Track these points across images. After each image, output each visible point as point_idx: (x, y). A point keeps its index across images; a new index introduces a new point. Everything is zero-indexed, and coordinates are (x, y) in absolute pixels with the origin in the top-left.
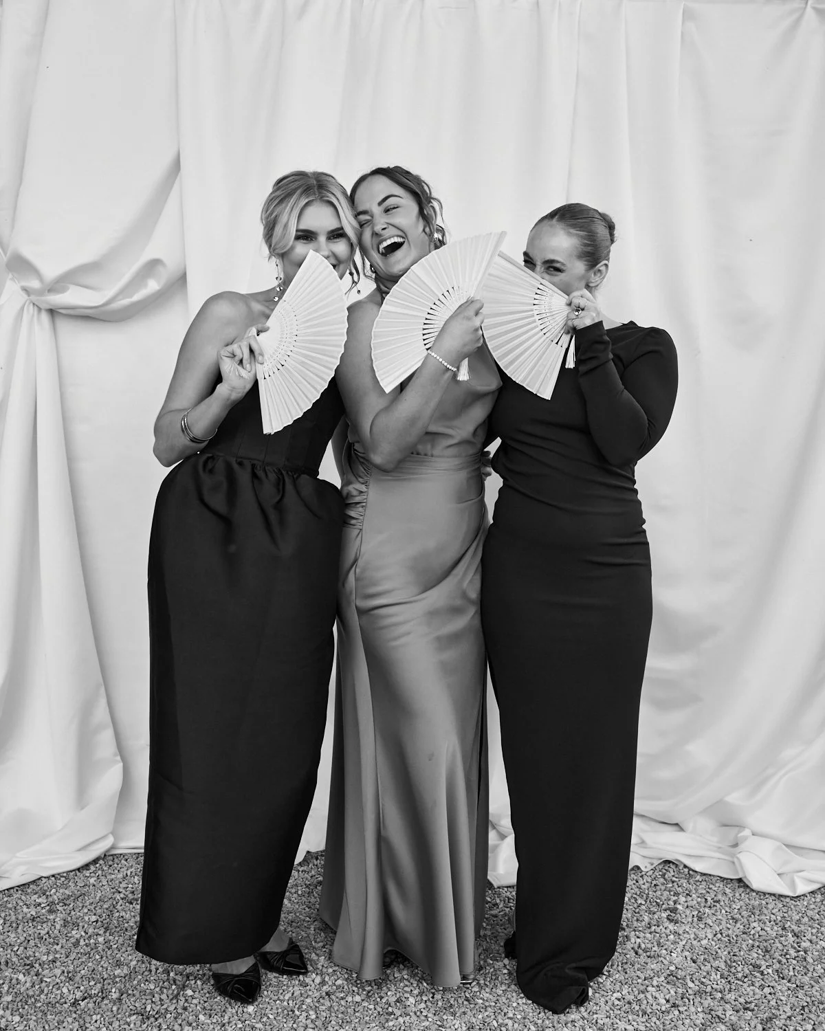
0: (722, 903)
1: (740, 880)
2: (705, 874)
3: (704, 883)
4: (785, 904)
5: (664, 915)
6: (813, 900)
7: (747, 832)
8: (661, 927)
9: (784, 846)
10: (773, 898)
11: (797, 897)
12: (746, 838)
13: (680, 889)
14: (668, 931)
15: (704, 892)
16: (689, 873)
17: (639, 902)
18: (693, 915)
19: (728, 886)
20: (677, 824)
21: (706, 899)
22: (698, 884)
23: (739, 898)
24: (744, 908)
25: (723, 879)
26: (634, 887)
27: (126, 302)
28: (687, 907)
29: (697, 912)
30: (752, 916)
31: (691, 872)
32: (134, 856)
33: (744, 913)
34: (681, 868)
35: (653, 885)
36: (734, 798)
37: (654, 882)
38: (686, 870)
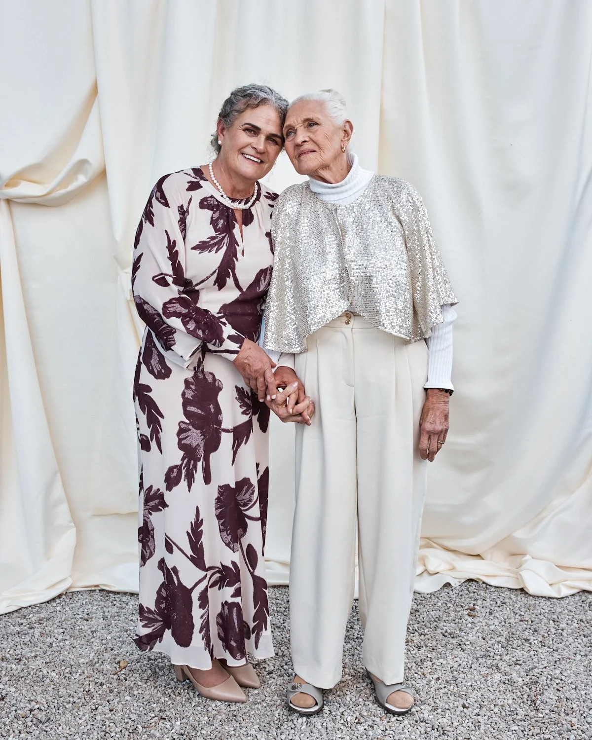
0: (508, 604)
1: (522, 590)
2: (497, 587)
3: (496, 593)
4: (552, 603)
5: (466, 613)
6: (573, 600)
7: (528, 557)
8: (463, 620)
9: (556, 567)
10: (544, 599)
11: (562, 598)
12: (526, 561)
13: (479, 596)
14: (467, 622)
15: (495, 597)
16: (486, 587)
17: (449, 605)
18: (486, 612)
19: (514, 593)
20: (478, 555)
21: (497, 602)
22: (492, 593)
23: (520, 600)
24: (523, 606)
25: (510, 589)
26: (446, 597)
27: (62, 191)
28: (483, 607)
29: (489, 610)
30: (528, 611)
31: (488, 586)
32: (87, 592)
33: (523, 609)
34: (480, 584)
35: (460, 595)
36: (519, 534)
37: (461, 593)
38: (484, 585)
